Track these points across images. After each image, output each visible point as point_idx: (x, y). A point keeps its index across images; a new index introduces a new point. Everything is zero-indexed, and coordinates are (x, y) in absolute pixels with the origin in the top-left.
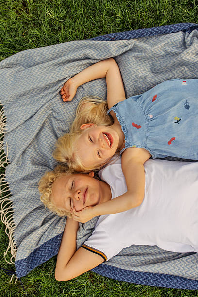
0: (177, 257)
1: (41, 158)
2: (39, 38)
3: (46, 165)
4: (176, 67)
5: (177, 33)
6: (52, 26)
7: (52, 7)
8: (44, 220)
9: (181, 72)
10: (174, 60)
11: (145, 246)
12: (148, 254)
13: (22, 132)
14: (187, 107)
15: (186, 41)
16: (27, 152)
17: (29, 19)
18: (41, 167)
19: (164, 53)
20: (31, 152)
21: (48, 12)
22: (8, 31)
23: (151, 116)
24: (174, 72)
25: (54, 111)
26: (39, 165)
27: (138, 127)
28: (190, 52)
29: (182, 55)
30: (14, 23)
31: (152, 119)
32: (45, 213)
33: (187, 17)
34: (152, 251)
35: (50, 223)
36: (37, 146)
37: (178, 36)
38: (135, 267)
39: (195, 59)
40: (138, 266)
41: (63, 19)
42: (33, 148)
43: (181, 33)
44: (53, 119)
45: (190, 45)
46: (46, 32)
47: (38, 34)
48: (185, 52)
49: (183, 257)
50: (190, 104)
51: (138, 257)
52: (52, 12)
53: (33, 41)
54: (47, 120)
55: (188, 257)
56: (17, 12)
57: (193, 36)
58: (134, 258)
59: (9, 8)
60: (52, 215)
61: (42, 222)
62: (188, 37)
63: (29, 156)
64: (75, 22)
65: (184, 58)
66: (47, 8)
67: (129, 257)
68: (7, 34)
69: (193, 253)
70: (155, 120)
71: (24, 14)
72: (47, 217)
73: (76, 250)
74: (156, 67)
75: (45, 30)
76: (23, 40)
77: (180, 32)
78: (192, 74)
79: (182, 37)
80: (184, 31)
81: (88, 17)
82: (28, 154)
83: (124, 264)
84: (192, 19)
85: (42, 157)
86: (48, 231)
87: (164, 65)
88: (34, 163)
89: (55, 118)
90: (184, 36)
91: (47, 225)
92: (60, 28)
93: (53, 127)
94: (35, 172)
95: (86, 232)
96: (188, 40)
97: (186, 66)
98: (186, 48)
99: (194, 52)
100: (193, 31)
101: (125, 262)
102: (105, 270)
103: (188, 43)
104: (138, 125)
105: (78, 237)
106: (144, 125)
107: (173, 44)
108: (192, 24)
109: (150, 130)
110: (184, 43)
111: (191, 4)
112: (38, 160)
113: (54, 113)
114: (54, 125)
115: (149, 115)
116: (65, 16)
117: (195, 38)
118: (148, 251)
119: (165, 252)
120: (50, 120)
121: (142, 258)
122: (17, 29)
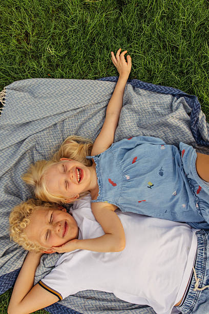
0: (130, 308)
1: (15, 187)
2: (35, 71)
3: (18, 195)
4: (160, 126)
5: (166, 96)
6: (50, 61)
7: (53, 44)
8: (6, 251)
9: (163, 132)
10: (159, 120)
11: (102, 292)
12: (103, 300)
13: (4, 159)
14: (161, 174)
15: (173, 105)
16: (2, 179)
17: (29, 50)
18: (13, 197)
19: (151, 110)
20: (7, 180)
21: (48, 48)
22: (5, 56)
23: (128, 177)
24: (157, 131)
25: (38, 144)
26: (11, 194)
27: (114, 185)
28: (174, 116)
29: (167, 117)
30: (13, 51)
31: (128, 181)
32: (8, 244)
33: (177, 84)
34: (108, 298)
35: (11, 255)
36: (13, 175)
37: (167, 98)
38: (89, 310)
39: (177, 124)
40: (92, 310)
41: (62, 58)
42: (10, 176)
43: (170, 97)
44: (35, 152)
45: (176, 110)
46: (43, 67)
47: (36, 67)
48: (170, 115)
49: (136, 308)
50: (164, 172)
51: (94, 302)
52: (53, 49)
53: (29, 73)
54: (29, 151)
55: (142, 309)
56: (18, 40)
57: (180, 102)
58: (90, 302)
59: (11, 35)
60: (15, 247)
61: (3, 252)
62: (175, 102)
63: (4, 184)
64: (73, 63)
65: (168, 120)
66: (48, 43)
67: (85, 300)
68: (3, 60)
69: (147, 306)
70: (131, 182)
71: (24, 44)
72: (9, 249)
73: (33, 286)
74: (142, 122)
75: (42, 64)
76: (19, 69)
77: (169, 95)
78: (173, 136)
79: (171, 100)
80: (174, 95)
81: (87, 62)
82: (3, 182)
83: (78, 306)
84: (182, 87)
85: (17, 187)
86: (8, 263)
87: (150, 122)
88: (8, 191)
89: (36, 150)
90: (173, 99)
91: (8, 257)
92: (57, 66)
93: (33, 159)
94: (6, 201)
95: (45, 270)
96: (175, 105)
97: (168, 127)
98: (172, 111)
99: (178, 117)
100: (181, 98)
101: (81, 304)
102: (59, 310)
103: (174, 107)
104: (114, 182)
105: (37, 274)
106: (119, 185)
107: (161, 105)
108: (182, 92)
109: (124, 190)
110: (171, 106)
111: (183, 73)
112: (12, 189)
113: (37, 146)
114: (35, 158)
115: (126, 176)
116: (65, 56)
117: (182, 104)
118: (104, 297)
119: (120, 301)
120: (32, 152)
121: (98, 303)
122: (15, 57)
